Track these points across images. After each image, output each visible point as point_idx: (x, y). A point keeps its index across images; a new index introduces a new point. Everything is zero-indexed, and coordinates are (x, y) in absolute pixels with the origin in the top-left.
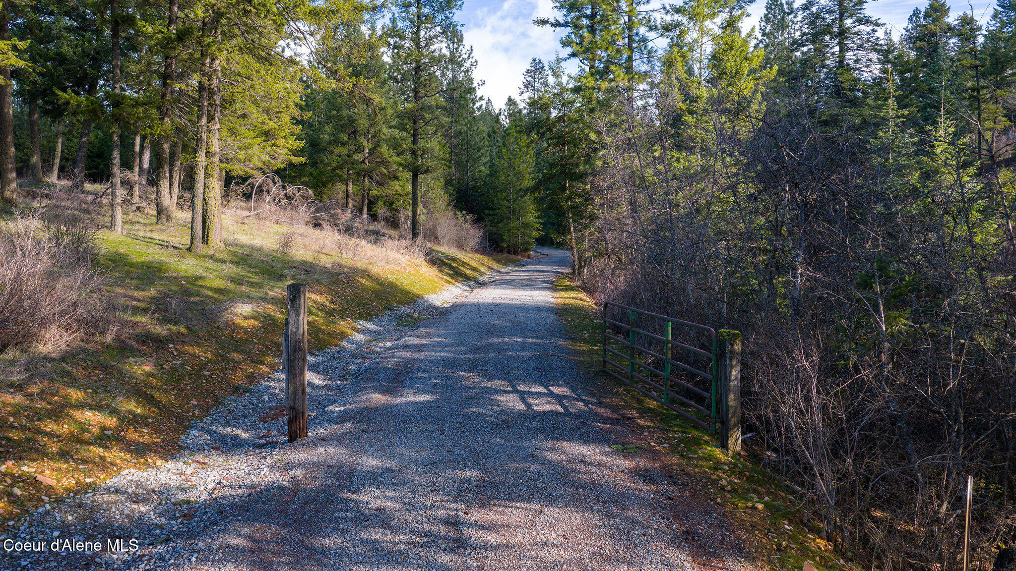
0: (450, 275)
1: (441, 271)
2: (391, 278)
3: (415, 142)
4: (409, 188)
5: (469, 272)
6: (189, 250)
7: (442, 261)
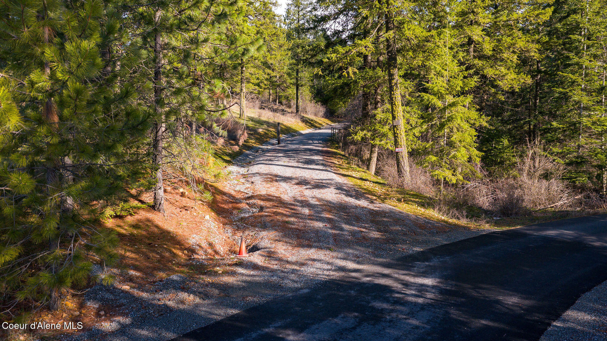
0: (309, 126)
1: (306, 124)
2: (289, 126)
3: (297, 74)
4: (295, 92)
5: (317, 125)
6: (240, 118)
7: (307, 121)
